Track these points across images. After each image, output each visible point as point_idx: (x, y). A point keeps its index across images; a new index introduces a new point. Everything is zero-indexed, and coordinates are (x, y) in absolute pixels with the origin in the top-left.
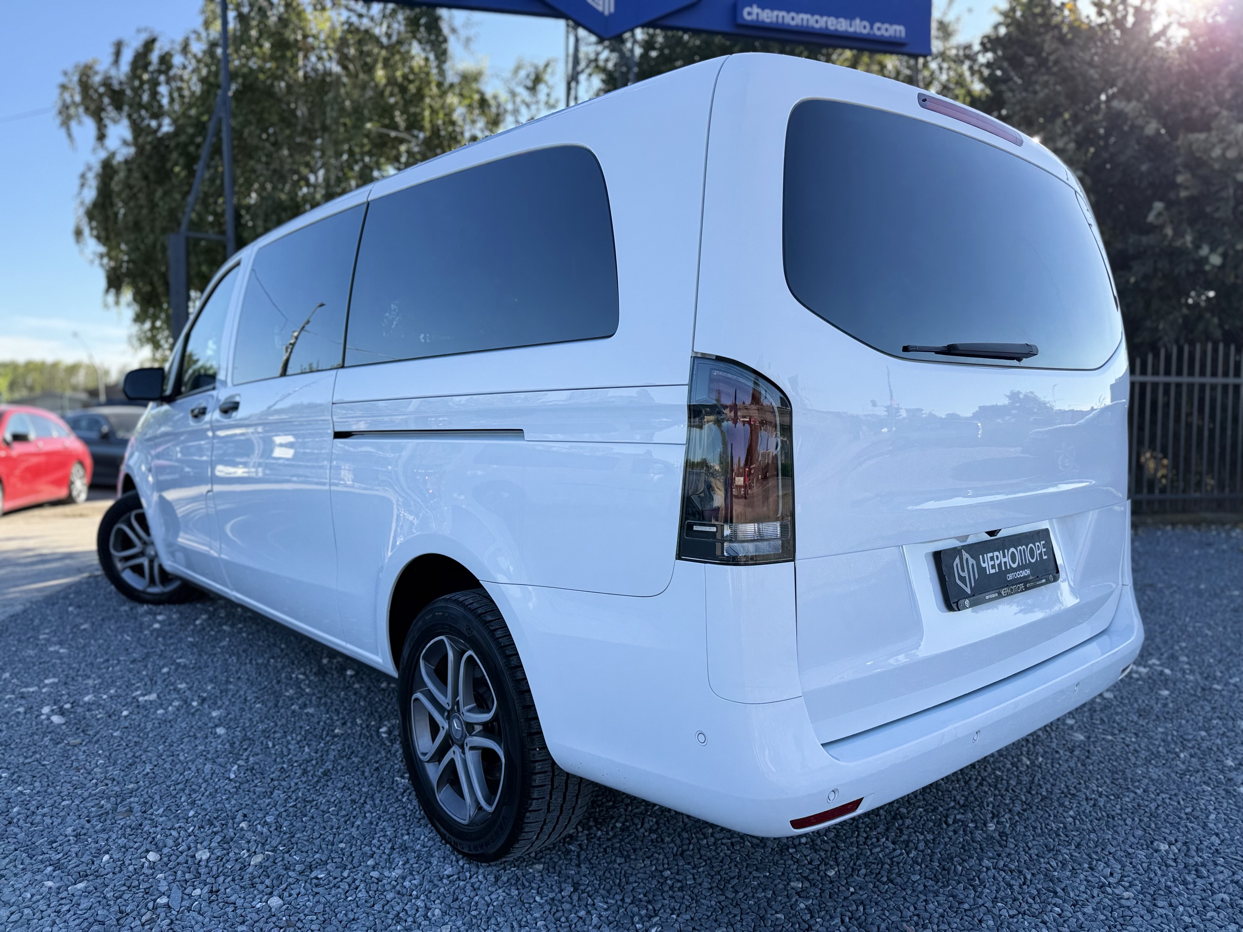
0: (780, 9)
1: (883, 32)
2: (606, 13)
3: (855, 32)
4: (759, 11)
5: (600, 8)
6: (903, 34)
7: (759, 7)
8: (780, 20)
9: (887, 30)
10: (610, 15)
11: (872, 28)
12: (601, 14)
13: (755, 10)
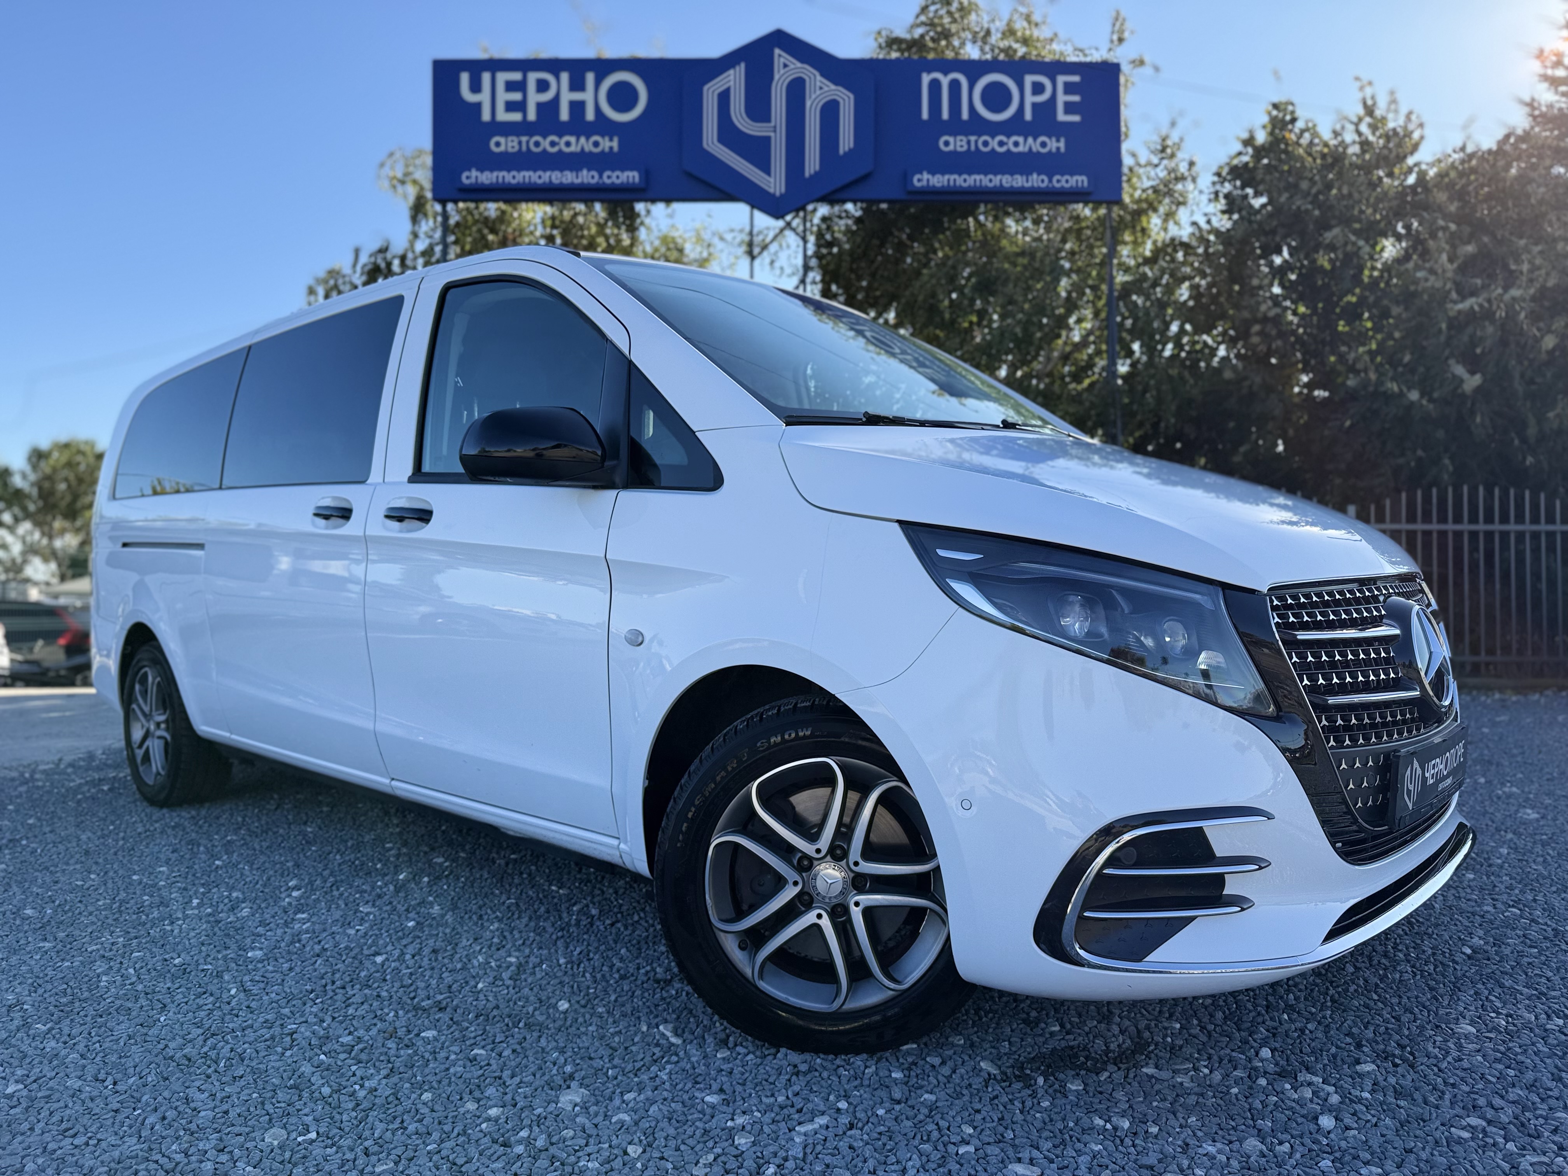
0: (951, 173)
1: (1063, 183)
2: (778, 194)
3: (1033, 187)
4: (930, 177)
5: (772, 191)
6: (1086, 184)
7: (929, 173)
8: (952, 183)
9: (1067, 181)
10: (782, 195)
11: (1050, 181)
12: (773, 195)
13: (926, 176)
